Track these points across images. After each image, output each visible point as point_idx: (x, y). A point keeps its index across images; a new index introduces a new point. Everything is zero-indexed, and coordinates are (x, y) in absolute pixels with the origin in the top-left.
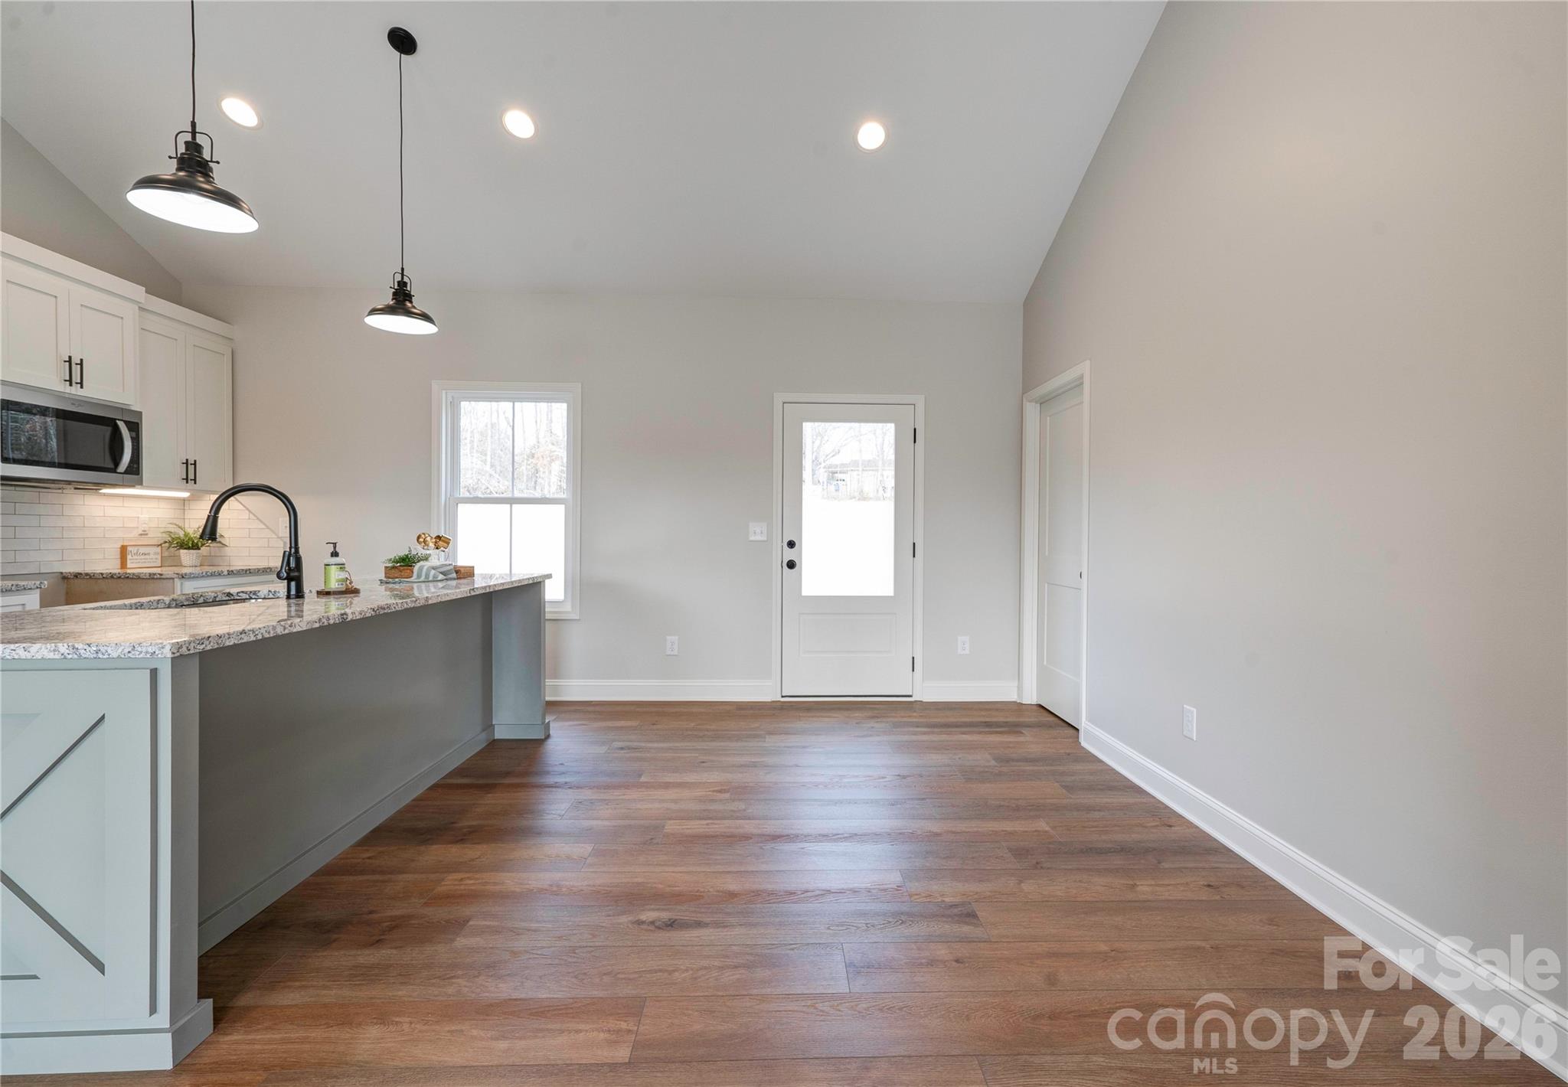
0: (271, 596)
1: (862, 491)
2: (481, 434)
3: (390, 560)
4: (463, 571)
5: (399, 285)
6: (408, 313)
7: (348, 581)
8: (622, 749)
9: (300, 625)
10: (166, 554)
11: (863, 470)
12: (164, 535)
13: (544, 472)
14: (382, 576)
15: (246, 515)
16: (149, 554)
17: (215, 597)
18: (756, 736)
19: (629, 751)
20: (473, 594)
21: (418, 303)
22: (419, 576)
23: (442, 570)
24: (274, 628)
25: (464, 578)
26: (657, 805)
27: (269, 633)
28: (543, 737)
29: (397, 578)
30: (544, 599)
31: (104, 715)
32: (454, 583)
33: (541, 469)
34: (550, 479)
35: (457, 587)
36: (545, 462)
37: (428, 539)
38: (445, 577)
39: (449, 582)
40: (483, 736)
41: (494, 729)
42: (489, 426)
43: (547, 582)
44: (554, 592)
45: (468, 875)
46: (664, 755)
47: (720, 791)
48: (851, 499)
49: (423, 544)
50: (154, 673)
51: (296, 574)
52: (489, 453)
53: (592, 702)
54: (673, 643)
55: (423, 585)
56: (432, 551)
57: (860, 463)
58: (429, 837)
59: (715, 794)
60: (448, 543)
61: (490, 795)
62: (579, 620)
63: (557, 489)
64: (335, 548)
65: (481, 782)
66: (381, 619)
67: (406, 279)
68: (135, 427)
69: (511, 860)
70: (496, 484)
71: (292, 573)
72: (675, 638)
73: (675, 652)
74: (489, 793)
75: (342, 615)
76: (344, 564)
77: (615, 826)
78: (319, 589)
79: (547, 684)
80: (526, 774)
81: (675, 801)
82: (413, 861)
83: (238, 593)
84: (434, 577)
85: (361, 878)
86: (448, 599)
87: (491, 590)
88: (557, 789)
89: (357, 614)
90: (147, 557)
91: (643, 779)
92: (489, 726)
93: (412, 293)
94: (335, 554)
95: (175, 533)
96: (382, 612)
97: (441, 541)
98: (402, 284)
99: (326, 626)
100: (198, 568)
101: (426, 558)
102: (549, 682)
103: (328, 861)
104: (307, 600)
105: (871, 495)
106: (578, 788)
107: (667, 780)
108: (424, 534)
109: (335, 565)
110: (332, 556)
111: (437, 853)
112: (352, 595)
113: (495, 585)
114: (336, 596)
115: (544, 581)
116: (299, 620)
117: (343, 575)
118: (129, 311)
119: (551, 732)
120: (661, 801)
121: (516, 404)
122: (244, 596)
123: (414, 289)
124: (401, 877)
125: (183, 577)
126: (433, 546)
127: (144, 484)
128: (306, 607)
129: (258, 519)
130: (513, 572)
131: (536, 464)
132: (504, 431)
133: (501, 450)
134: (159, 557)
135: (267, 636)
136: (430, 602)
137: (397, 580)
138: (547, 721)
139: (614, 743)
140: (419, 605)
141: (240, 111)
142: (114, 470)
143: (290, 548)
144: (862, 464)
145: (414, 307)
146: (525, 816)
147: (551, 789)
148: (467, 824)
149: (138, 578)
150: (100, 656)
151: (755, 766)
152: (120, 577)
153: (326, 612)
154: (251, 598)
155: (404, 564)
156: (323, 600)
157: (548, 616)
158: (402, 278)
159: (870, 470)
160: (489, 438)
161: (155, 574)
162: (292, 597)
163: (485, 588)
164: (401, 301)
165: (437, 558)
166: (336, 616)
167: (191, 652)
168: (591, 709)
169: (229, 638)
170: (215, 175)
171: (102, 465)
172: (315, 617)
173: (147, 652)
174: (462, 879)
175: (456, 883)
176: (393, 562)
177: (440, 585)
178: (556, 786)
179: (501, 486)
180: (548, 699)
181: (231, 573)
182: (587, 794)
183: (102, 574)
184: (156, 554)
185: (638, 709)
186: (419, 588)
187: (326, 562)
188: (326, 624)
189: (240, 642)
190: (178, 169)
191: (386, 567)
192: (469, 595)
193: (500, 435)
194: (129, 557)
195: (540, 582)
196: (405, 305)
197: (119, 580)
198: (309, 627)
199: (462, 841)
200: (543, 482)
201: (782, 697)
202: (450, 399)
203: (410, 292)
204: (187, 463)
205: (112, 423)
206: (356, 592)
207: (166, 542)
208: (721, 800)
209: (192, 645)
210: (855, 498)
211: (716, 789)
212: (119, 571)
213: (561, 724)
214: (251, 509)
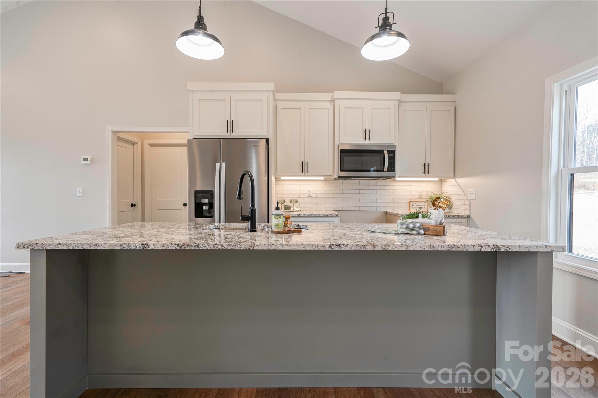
12: (428, 198)
15: (458, 188)
68: (391, 152)
129: (462, 190)
134: (426, 207)
142: (383, 171)
184: (424, 205)
194: (411, 206)
204: (424, 165)
205: (383, 152)
214: (459, 185)
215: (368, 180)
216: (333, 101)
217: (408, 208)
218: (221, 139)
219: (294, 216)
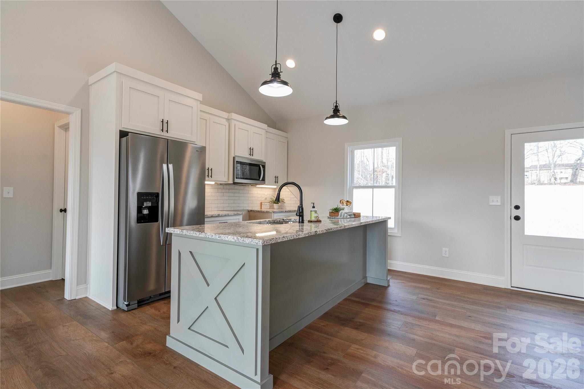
0: (295, 221)
1: (540, 181)
2: (358, 164)
3: (331, 209)
4: (356, 215)
5: (335, 107)
6: (338, 117)
7: (318, 217)
8: (424, 299)
9: (302, 235)
10: (271, 205)
11: (540, 170)
12: (270, 199)
13: (380, 177)
14: (328, 215)
15: (290, 193)
16: (267, 205)
17: (280, 220)
18: (499, 308)
19: (427, 301)
20: (361, 225)
21: (341, 113)
22: (341, 216)
23: (349, 214)
24: (293, 236)
25: (357, 217)
26: (447, 336)
27: (292, 238)
28: (387, 286)
29: (333, 216)
30: (388, 227)
31: (245, 263)
32: (353, 219)
33: (379, 176)
34: (382, 179)
35: (354, 221)
36: (380, 173)
37: (344, 202)
38: (350, 217)
39: (352, 219)
40: (363, 281)
41: (367, 278)
42: (361, 161)
43: (389, 220)
44: (391, 224)
45: (360, 347)
46: (446, 307)
47: (484, 337)
48: (532, 184)
49: (342, 204)
50: (257, 250)
51: (302, 214)
52: (361, 171)
53: (406, 272)
54: (446, 251)
55: (342, 220)
56: (345, 207)
57: (538, 166)
58: (344, 323)
59: (482, 338)
60: (351, 204)
61: (367, 309)
62: (401, 237)
63: (385, 183)
64: (314, 205)
65: (363, 301)
66: (329, 234)
67: (337, 105)
68: (264, 167)
69: (378, 345)
70: (363, 182)
71: (300, 213)
72: (447, 249)
73: (447, 256)
74: (367, 308)
75: (316, 232)
76: (316, 211)
77: (427, 342)
78: (308, 220)
79: (388, 262)
80: (380, 302)
81: (458, 336)
82: (339, 332)
83: (286, 219)
84: (346, 217)
85: (321, 334)
86: (352, 226)
87: (368, 223)
88: (396, 313)
89: (321, 231)
90: (266, 206)
91: (437, 318)
92: (365, 277)
93: (340, 110)
94: (314, 207)
95: (273, 199)
96: (329, 231)
97: (349, 203)
98: (336, 106)
99: (310, 236)
100: (278, 210)
101: (343, 209)
102: (389, 261)
103: (310, 323)
104: (305, 224)
105: (546, 182)
106: (405, 315)
107: (451, 322)
108: (342, 200)
109: (314, 211)
110: (313, 208)
111: (347, 332)
112: (319, 223)
113: (369, 221)
114: (314, 223)
115: (388, 220)
116: (301, 233)
117: (316, 215)
118: (263, 132)
119: (390, 284)
120: (449, 334)
121: (375, 149)
122: (288, 221)
123: (340, 108)
124: (335, 339)
125: (274, 212)
126: (346, 204)
127: (266, 184)
128: (304, 227)
129: (293, 194)
130: (373, 216)
131: (377, 174)
132: (366, 163)
133: (365, 170)
134: (269, 206)
135: (291, 239)
136: (346, 228)
137: (333, 217)
138: (388, 279)
139: (419, 295)
140: (342, 229)
141: (290, 63)
142: (259, 180)
143: (300, 205)
144: (540, 167)
145: (340, 114)
146: (382, 323)
147: (393, 313)
148: (358, 320)
149: (264, 212)
150: (244, 242)
151: (504, 327)
152: (260, 212)
153: (311, 230)
154: (289, 221)
155: (336, 211)
156: (310, 224)
157: (389, 234)
158: (336, 104)
159: (545, 170)
160: (361, 166)
161: (267, 211)
162: (300, 222)
163: (366, 222)
164: (336, 113)
165: (347, 210)
166: (314, 232)
167: (268, 244)
168: (406, 276)
169: (279, 239)
170: (281, 77)
171: (256, 178)
172: (307, 232)
173: (255, 243)
174: (358, 349)
175: (356, 350)
176: (332, 210)
177: (348, 220)
178: (394, 311)
179: (365, 183)
180: (389, 268)
181: (286, 211)
182: (410, 320)
183: (256, 211)
184: (268, 205)
185: (428, 280)
186: (341, 221)
187: (311, 210)
188: (310, 235)
189: (283, 241)
190: (272, 77)
191: (330, 212)
192: (360, 225)
193: (364, 165)
194: (262, 206)
195: (386, 221)
196: (337, 114)
197: (260, 213)
198: (304, 236)
199: (356, 328)
200: (379, 181)
201: (512, 287)
202: (351, 150)
203: (339, 109)
204: (276, 177)
205: (258, 166)
206: (320, 221)
207: (271, 201)
208: (486, 344)
209: (268, 241)
210: (534, 184)
211: (481, 335)
212: (260, 210)
213: (394, 280)
214: (290, 191)
215: (239, 186)
216: (228, 120)
217: (260, 207)
218: (168, 139)
219: (215, 216)
